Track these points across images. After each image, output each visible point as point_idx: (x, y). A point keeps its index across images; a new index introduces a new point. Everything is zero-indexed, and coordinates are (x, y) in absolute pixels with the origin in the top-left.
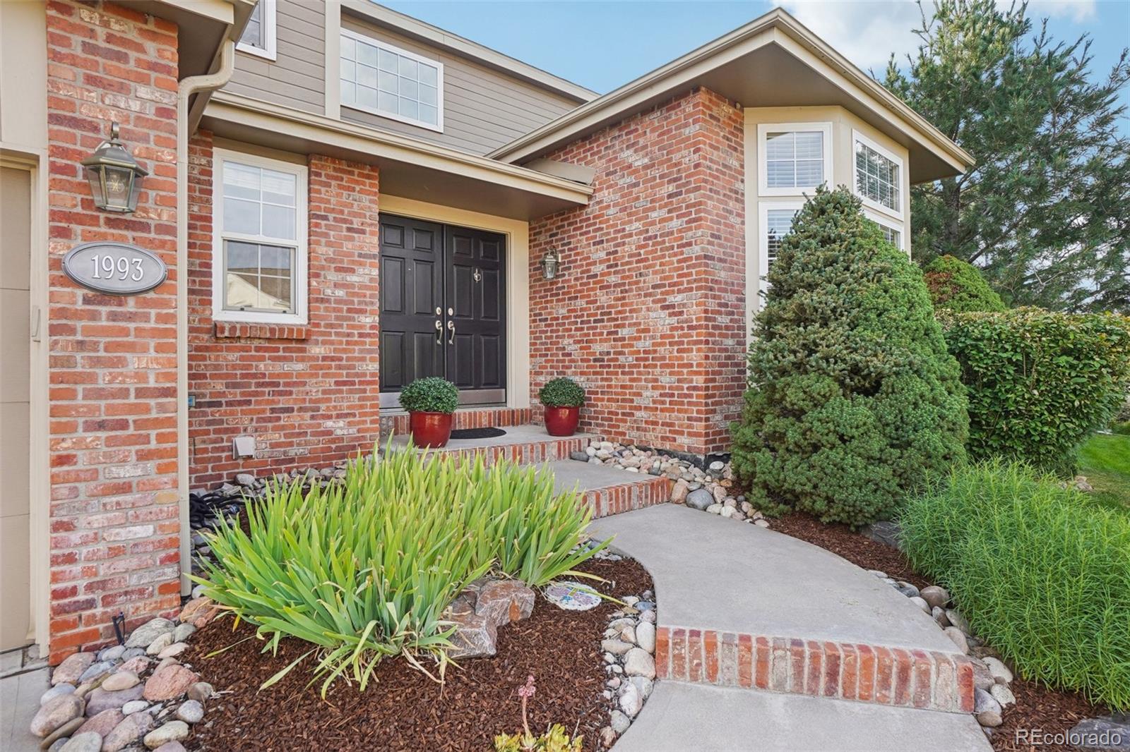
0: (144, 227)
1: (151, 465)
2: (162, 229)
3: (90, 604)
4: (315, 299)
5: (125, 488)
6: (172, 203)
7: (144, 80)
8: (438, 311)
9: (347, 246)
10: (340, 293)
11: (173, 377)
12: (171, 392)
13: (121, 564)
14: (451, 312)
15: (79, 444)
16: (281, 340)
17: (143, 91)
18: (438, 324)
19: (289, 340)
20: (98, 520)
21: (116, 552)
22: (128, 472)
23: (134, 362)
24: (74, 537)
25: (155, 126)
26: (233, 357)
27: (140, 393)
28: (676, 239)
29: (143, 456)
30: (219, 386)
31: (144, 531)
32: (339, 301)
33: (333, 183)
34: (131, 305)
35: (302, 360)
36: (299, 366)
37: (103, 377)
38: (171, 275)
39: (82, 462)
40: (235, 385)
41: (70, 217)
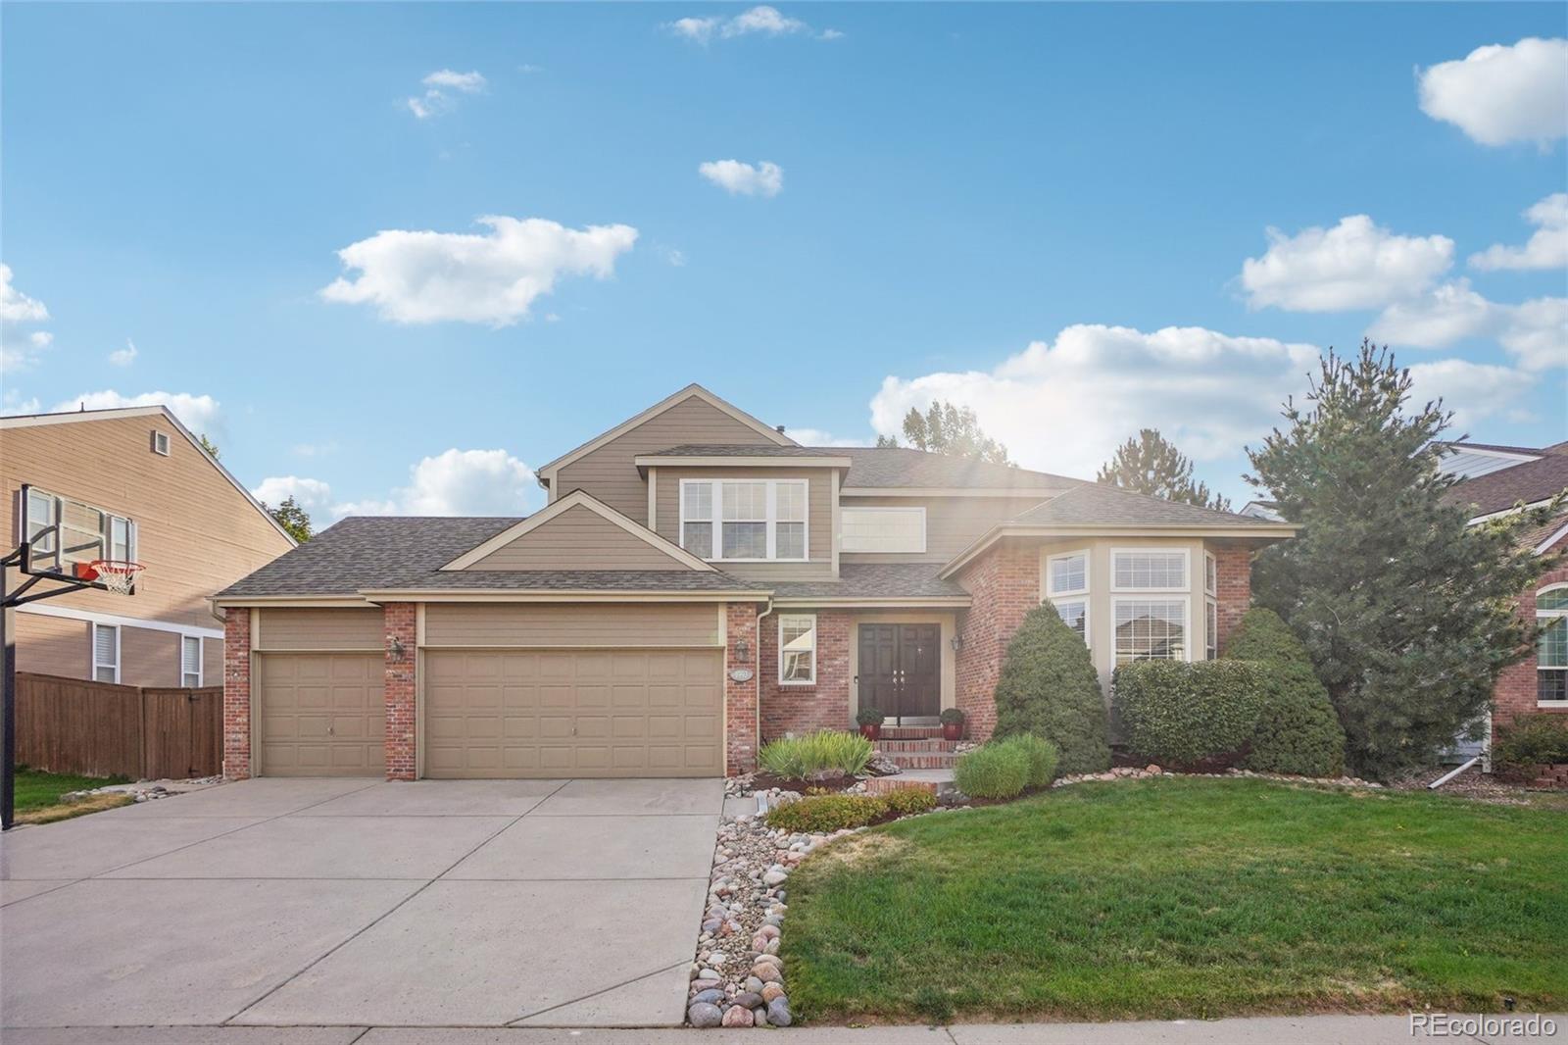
0: (747, 662)
1: (749, 730)
2: (752, 662)
3: (735, 765)
4: (820, 673)
5: (743, 735)
6: (755, 654)
7: (747, 621)
8: (895, 672)
9: (834, 648)
10: (830, 670)
11: (756, 705)
12: (755, 709)
13: (742, 756)
14: (902, 672)
15: (733, 722)
16: (804, 692)
17: (748, 624)
18: (895, 680)
19: (807, 692)
20: (737, 743)
21: (741, 752)
22: (744, 731)
23: (746, 700)
24: (732, 747)
25: (750, 633)
26: (786, 699)
27: (747, 709)
28: (1022, 594)
29: (747, 727)
30: (780, 712)
31: (748, 748)
32: (830, 673)
33: (827, 620)
34: (745, 685)
35: (813, 700)
36: (812, 703)
37: (738, 705)
38: (755, 675)
39: (734, 728)
40: (787, 711)
41: (732, 662)
